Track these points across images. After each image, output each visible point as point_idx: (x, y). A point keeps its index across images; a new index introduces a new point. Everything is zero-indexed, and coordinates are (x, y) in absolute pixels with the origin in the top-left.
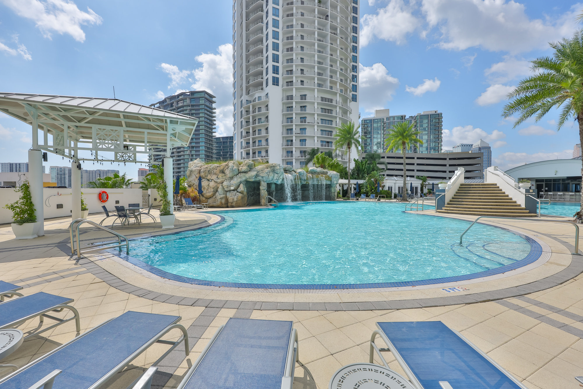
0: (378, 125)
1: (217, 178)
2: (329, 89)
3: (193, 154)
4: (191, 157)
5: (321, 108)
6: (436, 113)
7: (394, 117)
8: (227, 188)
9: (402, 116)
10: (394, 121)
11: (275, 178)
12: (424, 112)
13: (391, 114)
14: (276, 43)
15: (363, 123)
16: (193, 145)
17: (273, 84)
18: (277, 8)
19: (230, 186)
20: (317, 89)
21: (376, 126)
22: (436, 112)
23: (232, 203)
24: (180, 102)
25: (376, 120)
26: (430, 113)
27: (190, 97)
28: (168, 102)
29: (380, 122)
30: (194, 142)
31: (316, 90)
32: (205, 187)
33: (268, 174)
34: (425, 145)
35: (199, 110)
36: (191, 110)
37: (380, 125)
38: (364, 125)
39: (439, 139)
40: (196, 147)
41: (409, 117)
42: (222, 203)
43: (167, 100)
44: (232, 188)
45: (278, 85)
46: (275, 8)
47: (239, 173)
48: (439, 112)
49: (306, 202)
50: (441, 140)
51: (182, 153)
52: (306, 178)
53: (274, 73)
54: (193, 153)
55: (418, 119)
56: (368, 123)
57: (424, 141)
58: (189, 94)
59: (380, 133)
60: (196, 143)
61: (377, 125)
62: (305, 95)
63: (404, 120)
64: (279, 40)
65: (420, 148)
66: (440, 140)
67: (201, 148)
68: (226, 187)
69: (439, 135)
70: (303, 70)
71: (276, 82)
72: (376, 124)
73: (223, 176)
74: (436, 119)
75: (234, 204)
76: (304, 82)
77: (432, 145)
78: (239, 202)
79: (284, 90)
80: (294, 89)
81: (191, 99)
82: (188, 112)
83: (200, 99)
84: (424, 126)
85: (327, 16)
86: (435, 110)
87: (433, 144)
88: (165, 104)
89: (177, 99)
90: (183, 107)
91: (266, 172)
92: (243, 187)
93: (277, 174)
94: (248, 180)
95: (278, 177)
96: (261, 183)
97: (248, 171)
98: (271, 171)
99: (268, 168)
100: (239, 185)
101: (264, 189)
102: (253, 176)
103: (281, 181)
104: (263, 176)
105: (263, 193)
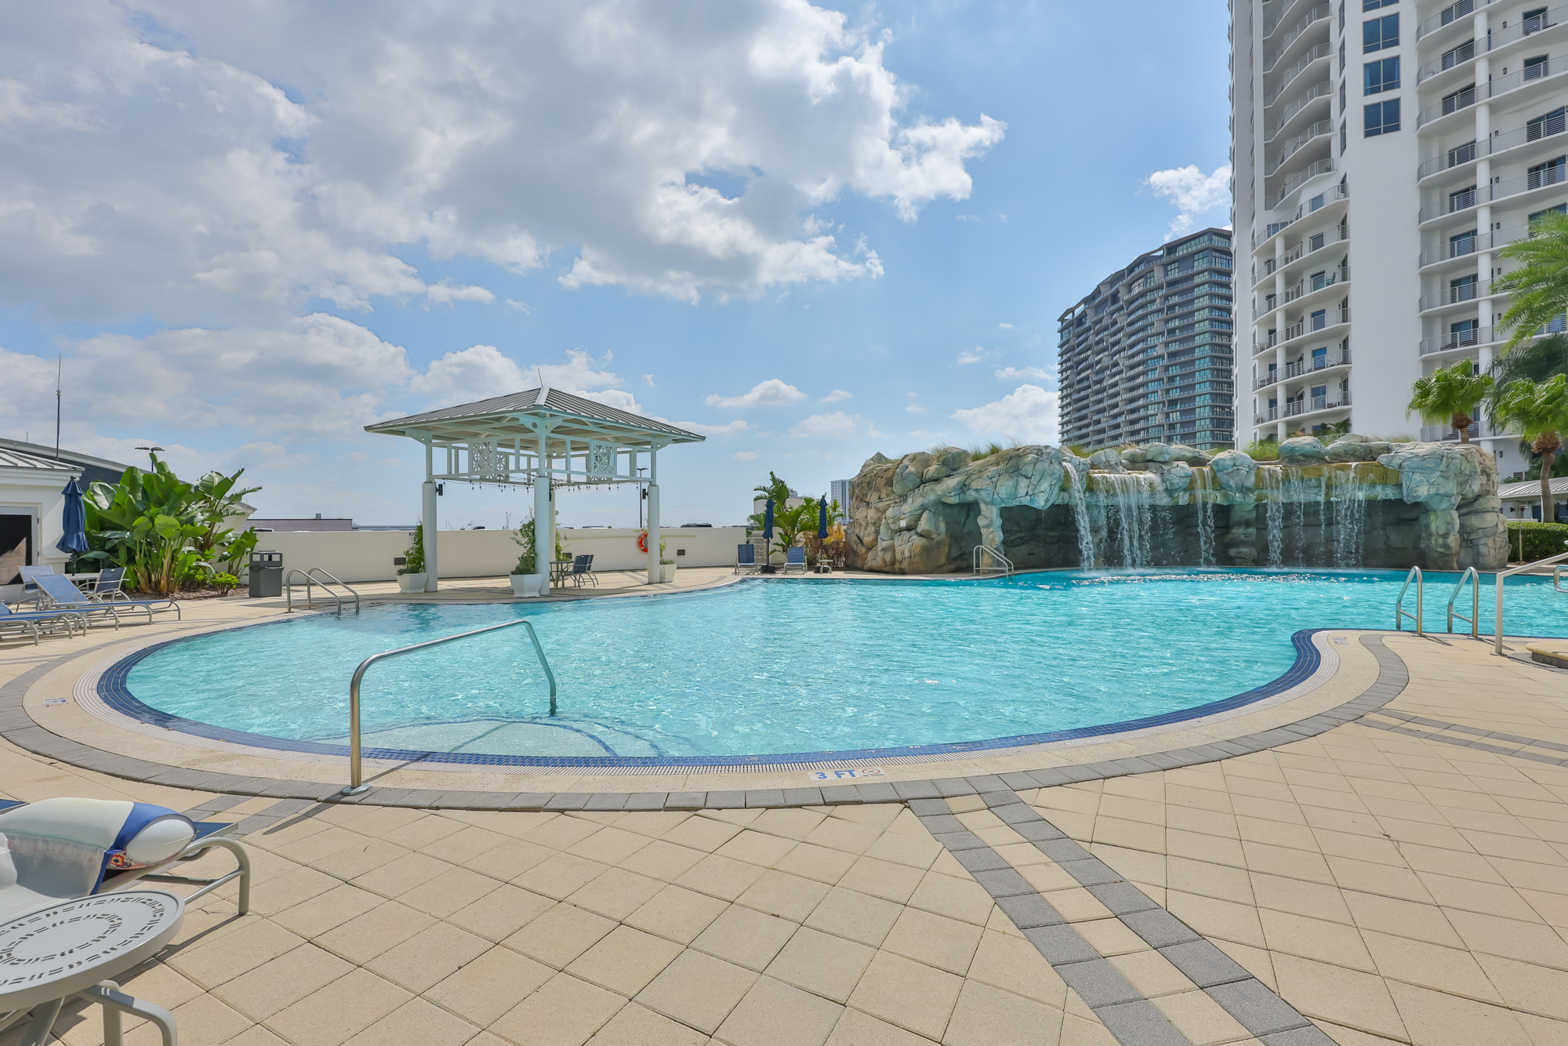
1: (880, 498)
3: (1175, 421)
4: (1167, 433)
8: (894, 523)
11: (1022, 491)
16: (1175, 395)
17: (1365, 134)
19: (899, 519)
23: (901, 562)
24: (1136, 283)
27: (1165, 260)
28: (1106, 292)
30: (1176, 388)
32: (861, 521)
33: (994, 480)
35: (1191, 289)
36: (1166, 297)
40: (1183, 400)
42: (885, 562)
43: (1103, 289)
44: (903, 524)
45: (1396, 128)
47: (922, 483)
49: (1189, 569)
51: (1141, 425)
52: (1251, 480)
53: (1371, 91)
54: (1176, 417)
58: (1160, 253)
60: (1183, 388)
67: (1199, 402)
68: (892, 520)
71: (1384, 119)
73: (889, 492)
75: (905, 565)
78: (916, 559)
79: (1426, 134)
80: (1481, 114)
81: (1165, 266)
82: (1159, 306)
83: (1196, 257)
88: (1097, 301)
89: (1129, 278)
90: (1142, 295)
91: (989, 474)
92: (929, 519)
93: (1027, 477)
94: (944, 500)
95: (1031, 487)
96: (983, 507)
97: (941, 475)
98: (1006, 472)
99: (998, 464)
100: (921, 515)
101: (988, 526)
102: (954, 488)
103: (1047, 501)
104: (980, 488)
105: (984, 537)
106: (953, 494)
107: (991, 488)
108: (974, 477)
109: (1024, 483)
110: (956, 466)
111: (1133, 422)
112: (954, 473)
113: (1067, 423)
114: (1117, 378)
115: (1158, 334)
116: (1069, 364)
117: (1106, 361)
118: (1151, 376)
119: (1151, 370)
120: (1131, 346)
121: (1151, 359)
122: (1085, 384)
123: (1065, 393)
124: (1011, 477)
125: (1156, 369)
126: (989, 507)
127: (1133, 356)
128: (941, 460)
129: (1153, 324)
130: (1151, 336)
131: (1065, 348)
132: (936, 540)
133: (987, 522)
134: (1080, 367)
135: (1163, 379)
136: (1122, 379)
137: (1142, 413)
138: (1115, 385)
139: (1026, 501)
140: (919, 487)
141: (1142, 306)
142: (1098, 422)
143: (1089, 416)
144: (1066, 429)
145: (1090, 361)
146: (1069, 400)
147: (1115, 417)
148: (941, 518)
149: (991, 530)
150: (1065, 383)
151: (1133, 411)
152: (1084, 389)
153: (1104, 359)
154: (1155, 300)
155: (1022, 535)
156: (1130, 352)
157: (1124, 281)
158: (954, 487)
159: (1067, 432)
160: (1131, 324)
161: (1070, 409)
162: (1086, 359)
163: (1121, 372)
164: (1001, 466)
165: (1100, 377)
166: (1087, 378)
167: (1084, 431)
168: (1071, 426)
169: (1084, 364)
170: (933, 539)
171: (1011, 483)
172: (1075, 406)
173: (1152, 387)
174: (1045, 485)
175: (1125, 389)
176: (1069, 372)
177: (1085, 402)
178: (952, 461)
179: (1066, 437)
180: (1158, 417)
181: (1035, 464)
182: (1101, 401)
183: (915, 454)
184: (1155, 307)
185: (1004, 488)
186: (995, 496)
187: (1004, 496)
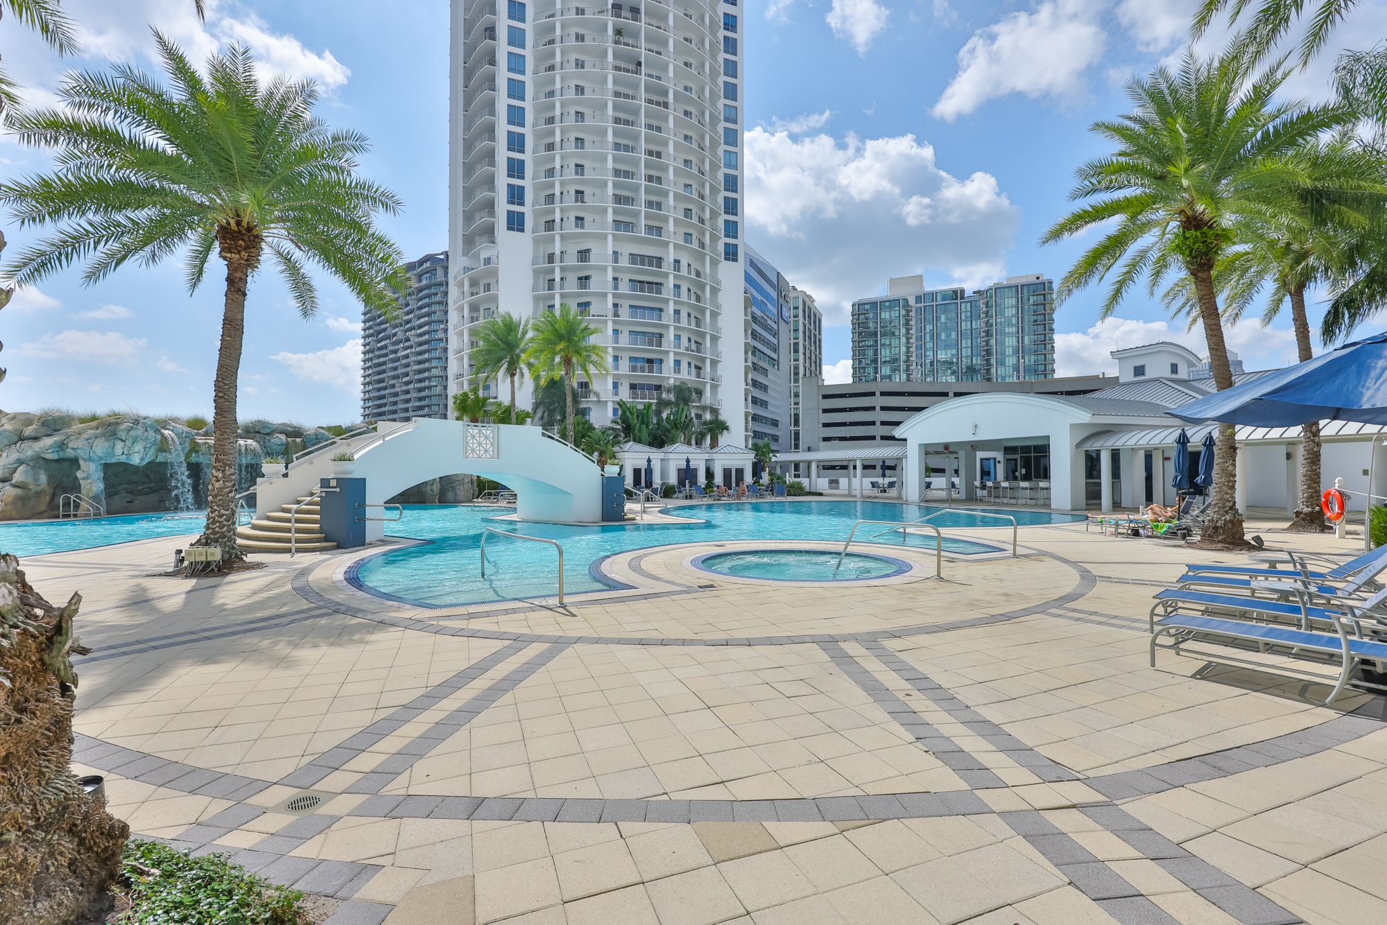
0: (893, 315)
2: (643, 235)
5: (630, 280)
6: (1038, 281)
7: (933, 295)
9: (955, 292)
10: (935, 303)
11: (118, 451)
12: (1008, 279)
13: (929, 287)
14: (518, 133)
15: (856, 312)
17: (509, 229)
18: (519, 55)
20: (613, 235)
21: (887, 316)
22: (1038, 278)
24: (424, 276)
25: (887, 304)
26: (1024, 281)
27: (445, 263)
29: (897, 308)
31: (610, 238)
33: (91, 441)
34: (1011, 361)
37: (897, 314)
38: (859, 315)
39: (1045, 345)
41: (974, 293)
45: (523, 231)
46: (515, 54)
47: (19, 440)
48: (1045, 278)
50: (1053, 347)
53: (511, 202)
55: (991, 297)
56: (867, 310)
57: (1009, 351)
58: (442, 256)
59: (897, 334)
61: (890, 316)
62: (588, 251)
63: (959, 301)
64: (524, 127)
65: (999, 369)
66: (1049, 347)
69: (1045, 335)
70: (582, 192)
71: (516, 223)
72: (887, 314)
74: (1037, 295)
76: (585, 220)
77: (1030, 360)
79: (537, 241)
80: (558, 239)
81: (445, 268)
82: (440, 300)
84: (1006, 315)
85: (639, 64)
86: (1037, 273)
87: (1032, 357)
89: (419, 270)
90: (428, 287)
91: (86, 436)
92: (25, 472)
93: (122, 441)
94: (42, 455)
95: (126, 448)
96: (81, 462)
97: (39, 435)
98: (103, 435)
99: (97, 428)
100: (15, 470)
101: (85, 479)
102: (51, 447)
103: (142, 459)
104: (76, 447)
105: (82, 487)
106: (50, 451)
107: (87, 448)
108: (73, 437)
109: (119, 445)
110: (57, 427)
111: (420, 390)
112: (55, 433)
113: (369, 383)
114: (409, 351)
115: (440, 321)
116: (371, 331)
117: (400, 336)
118: (433, 354)
119: (434, 349)
120: (420, 327)
121: (434, 340)
122: (384, 352)
123: (367, 356)
124: (107, 440)
125: (437, 349)
126: (87, 463)
127: (421, 335)
128: (40, 421)
129: (435, 312)
130: (434, 322)
131: (368, 316)
132: (34, 490)
133: (84, 475)
134: (380, 336)
135: (441, 358)
136: (412, 353)
137: (426, 383)
138: (407, 357)
139: (123, 459)
140: (16, 443)
141: (428, 296)
142: (393, 386)
143: (386, 380)
144: (367, 389)
145: (387, 333)
146: (370, 364)
147: (407, 383)
148: (42, 471)
149: (91, 481)
150: (368, 347)
151: (420, 381)
152: (383, 356)
153: (399, 333)
154: (437, 294)
155: (151, 485)
156: (419, 331)
157: (415, 272)
158: (50, 445)
159: (368, 391)
160: (420, 308)
161: (371, 371)
162: (385, 330)
163: (411, 347)
164: (100, 430)
165: (395, 347)
166: (385, 347)
167: (382, 393)
168: (371, 387)
169: (382, 334)
170: (30, 489)
171: (107, 444)
172: (375, 370)
173: (434, 363)
174: (138, 447)
175: (414, 361)
176: (371, 339)
177: (384, 367)
178: (53, 424)
179: (367, 396)
180: (438, 388)
181: (129, 431)
182: (395, 369)
183: (16, 414)
184: (437, 299)
185: (100, 448)
186: (92, 454)
187: (101, 455)
